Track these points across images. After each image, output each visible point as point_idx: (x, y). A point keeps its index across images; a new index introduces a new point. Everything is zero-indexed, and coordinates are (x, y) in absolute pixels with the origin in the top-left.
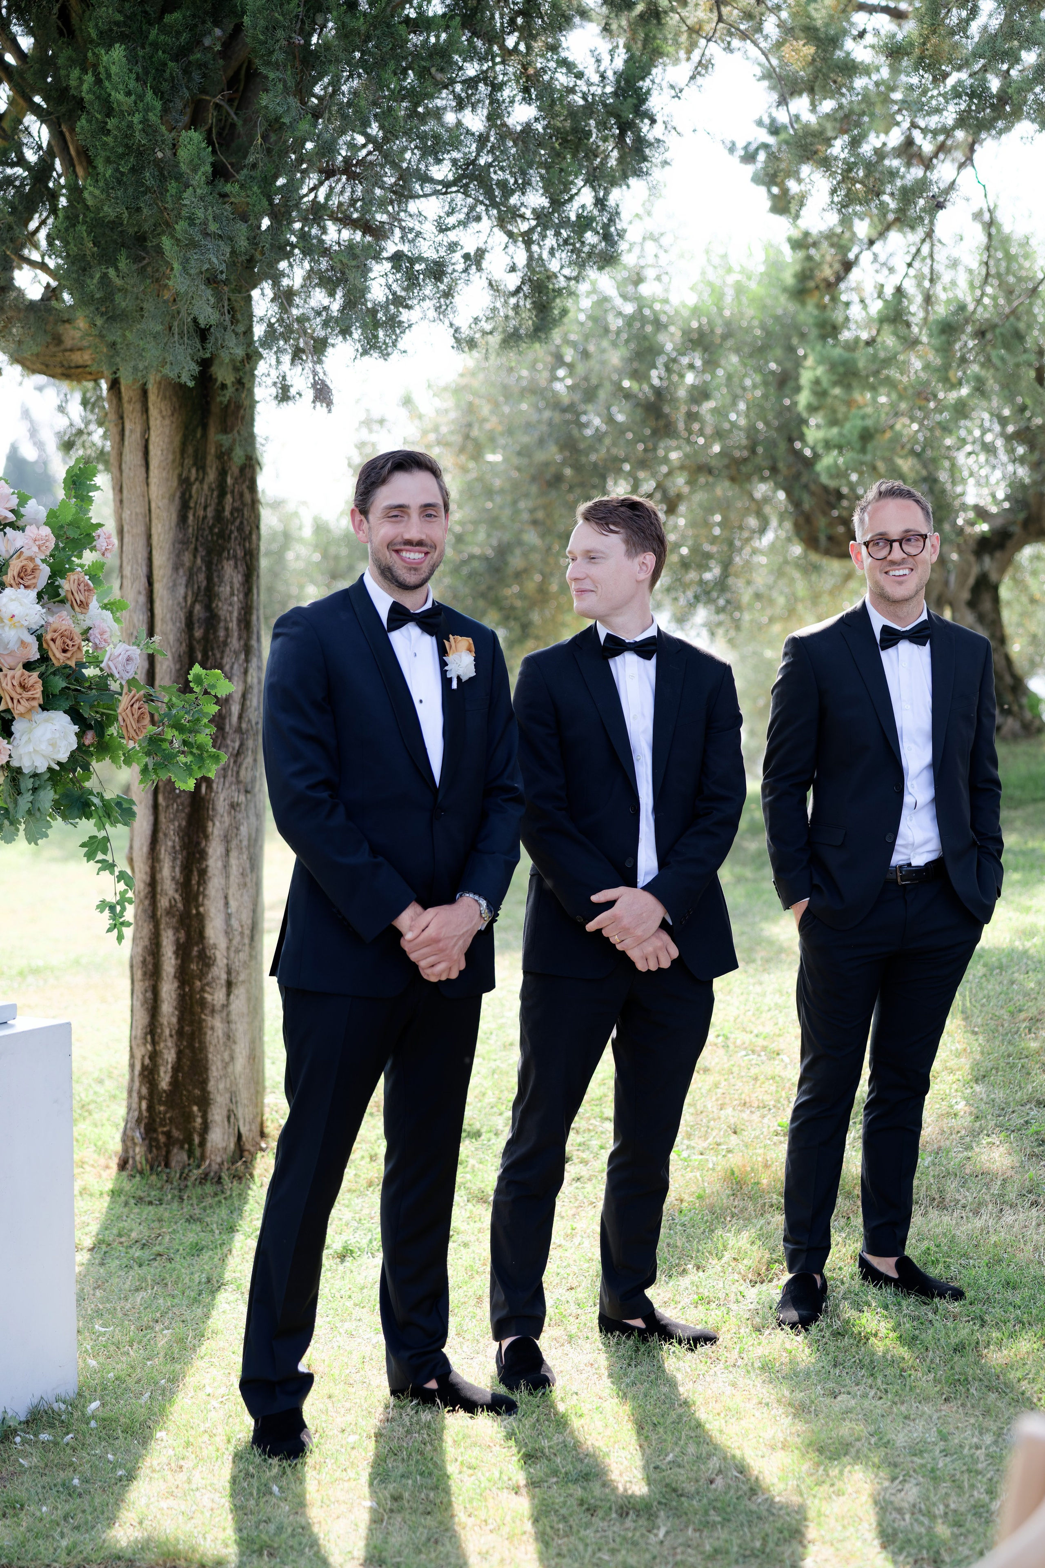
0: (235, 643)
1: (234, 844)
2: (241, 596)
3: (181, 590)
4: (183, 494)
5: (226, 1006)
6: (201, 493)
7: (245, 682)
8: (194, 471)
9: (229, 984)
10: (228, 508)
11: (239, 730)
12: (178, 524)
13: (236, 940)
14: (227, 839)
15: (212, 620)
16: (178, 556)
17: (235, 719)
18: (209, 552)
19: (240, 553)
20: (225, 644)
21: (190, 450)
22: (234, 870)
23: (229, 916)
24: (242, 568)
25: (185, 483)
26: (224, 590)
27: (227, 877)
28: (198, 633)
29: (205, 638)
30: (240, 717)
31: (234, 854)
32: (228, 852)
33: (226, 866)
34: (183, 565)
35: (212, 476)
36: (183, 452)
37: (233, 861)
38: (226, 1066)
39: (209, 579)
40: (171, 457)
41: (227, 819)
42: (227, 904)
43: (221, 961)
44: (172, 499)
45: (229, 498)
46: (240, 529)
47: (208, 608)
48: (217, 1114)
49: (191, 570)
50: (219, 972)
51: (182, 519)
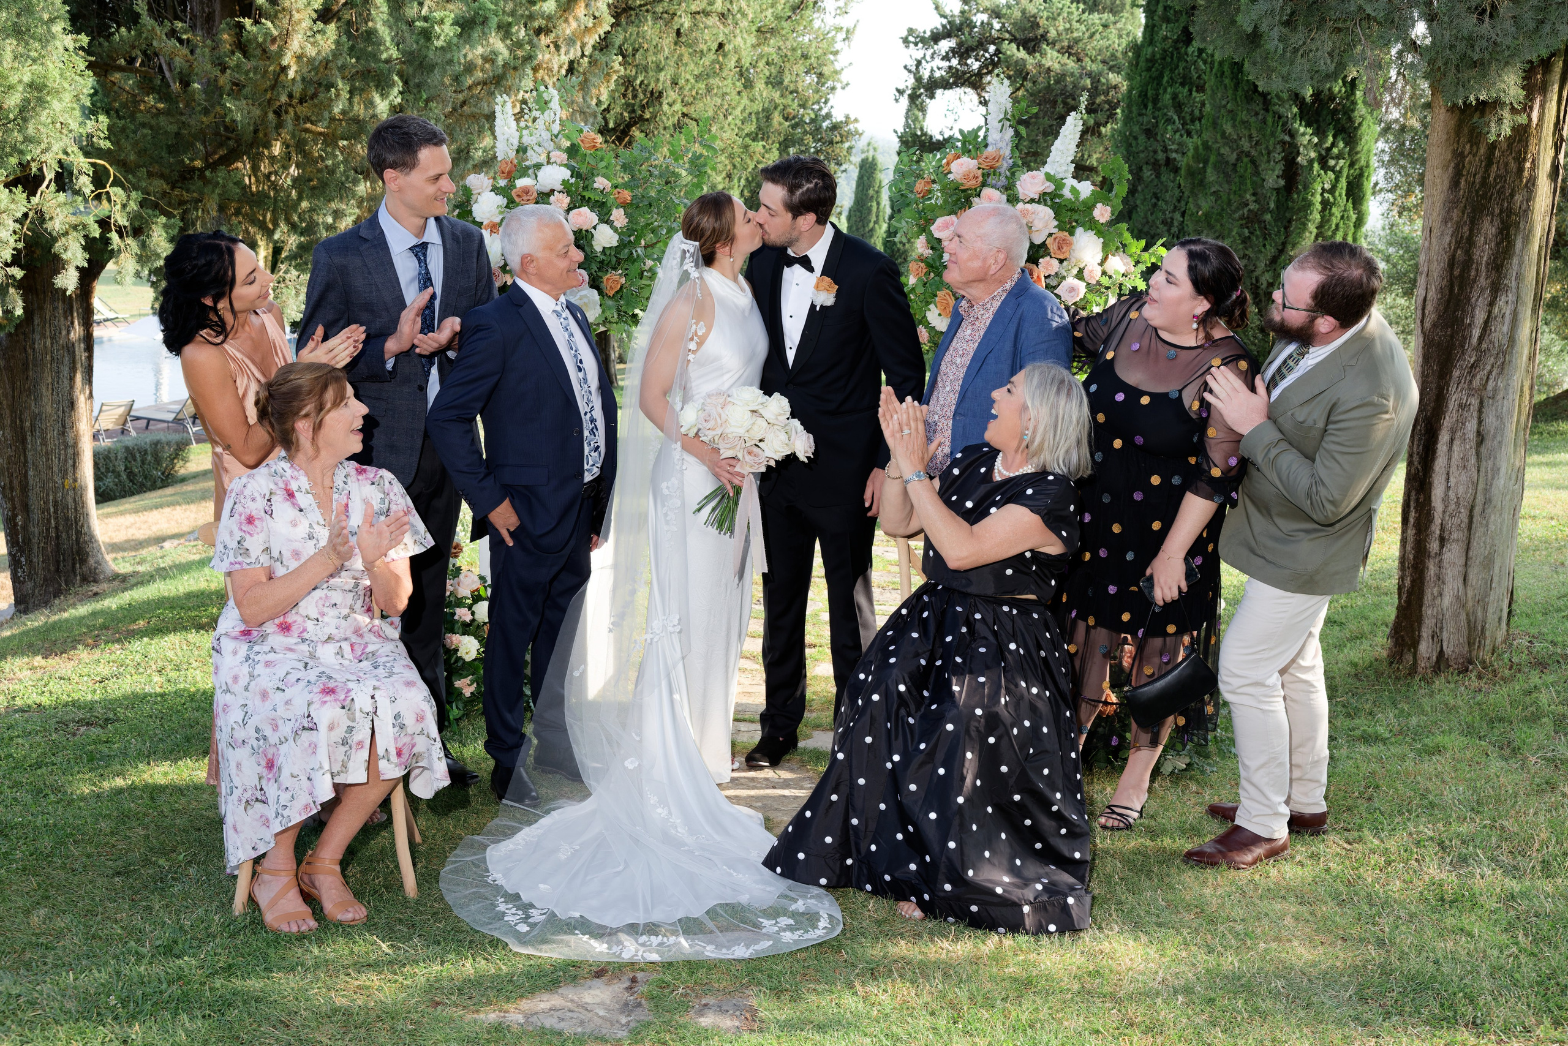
0: (1483, 281)
1: (1459, 434)
2: (1493, 245)
3: (1448, 239)
4: (1457, 166)
5: (1440, 553)
6: (1473, 163)
7: (1490, 313)
8: (1468, 147)
9: (1442, 540)
10: (1492, 175)
11: (1478, 348)
12: (1450, 188)
13: (1452, 507)
14: (1453, 432)
15: (1468, 263)
16: (1448, 212)
17: (1475, 340)
18: (1474, 211)
19: (1497, 211)
20: (1474, 281)
21: (1466, 130)
22: (1456, 455)
23: (1448, 488)
24: (1497, 222)
25: (1459, 157)
26: (1480, 240)
27: (1450, 459)
28: (1457, 272)
29: (1461, 275)
30: (1481, 339)
31: (1457, 442)
32: (1452, 440)
33: (1450, 450)
34: (1451, 219)
35: (1483, 150)
36: (1458, 130)
37: (1455, 448)
38: (1434, 598)
39: (1471, 230)
40: (1445, 137)
41: (1455, 415)
42: (1448, 479)
43: (1437, 521)
44: (1445, 167)
45: (1495, 167)
46: (1501, 192)
47: (1468, 253)
48: (1426, 633)
49: (1458, 223)
50: (1436, 529)
51: (1455, 184)
